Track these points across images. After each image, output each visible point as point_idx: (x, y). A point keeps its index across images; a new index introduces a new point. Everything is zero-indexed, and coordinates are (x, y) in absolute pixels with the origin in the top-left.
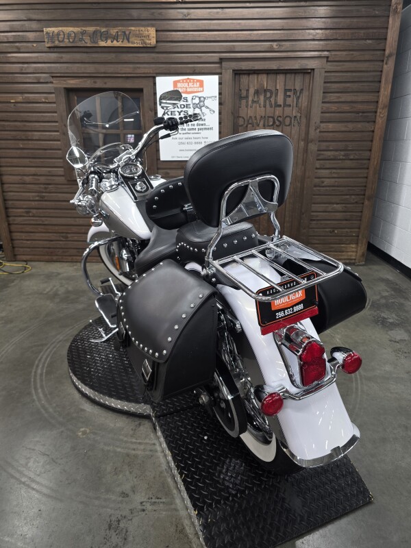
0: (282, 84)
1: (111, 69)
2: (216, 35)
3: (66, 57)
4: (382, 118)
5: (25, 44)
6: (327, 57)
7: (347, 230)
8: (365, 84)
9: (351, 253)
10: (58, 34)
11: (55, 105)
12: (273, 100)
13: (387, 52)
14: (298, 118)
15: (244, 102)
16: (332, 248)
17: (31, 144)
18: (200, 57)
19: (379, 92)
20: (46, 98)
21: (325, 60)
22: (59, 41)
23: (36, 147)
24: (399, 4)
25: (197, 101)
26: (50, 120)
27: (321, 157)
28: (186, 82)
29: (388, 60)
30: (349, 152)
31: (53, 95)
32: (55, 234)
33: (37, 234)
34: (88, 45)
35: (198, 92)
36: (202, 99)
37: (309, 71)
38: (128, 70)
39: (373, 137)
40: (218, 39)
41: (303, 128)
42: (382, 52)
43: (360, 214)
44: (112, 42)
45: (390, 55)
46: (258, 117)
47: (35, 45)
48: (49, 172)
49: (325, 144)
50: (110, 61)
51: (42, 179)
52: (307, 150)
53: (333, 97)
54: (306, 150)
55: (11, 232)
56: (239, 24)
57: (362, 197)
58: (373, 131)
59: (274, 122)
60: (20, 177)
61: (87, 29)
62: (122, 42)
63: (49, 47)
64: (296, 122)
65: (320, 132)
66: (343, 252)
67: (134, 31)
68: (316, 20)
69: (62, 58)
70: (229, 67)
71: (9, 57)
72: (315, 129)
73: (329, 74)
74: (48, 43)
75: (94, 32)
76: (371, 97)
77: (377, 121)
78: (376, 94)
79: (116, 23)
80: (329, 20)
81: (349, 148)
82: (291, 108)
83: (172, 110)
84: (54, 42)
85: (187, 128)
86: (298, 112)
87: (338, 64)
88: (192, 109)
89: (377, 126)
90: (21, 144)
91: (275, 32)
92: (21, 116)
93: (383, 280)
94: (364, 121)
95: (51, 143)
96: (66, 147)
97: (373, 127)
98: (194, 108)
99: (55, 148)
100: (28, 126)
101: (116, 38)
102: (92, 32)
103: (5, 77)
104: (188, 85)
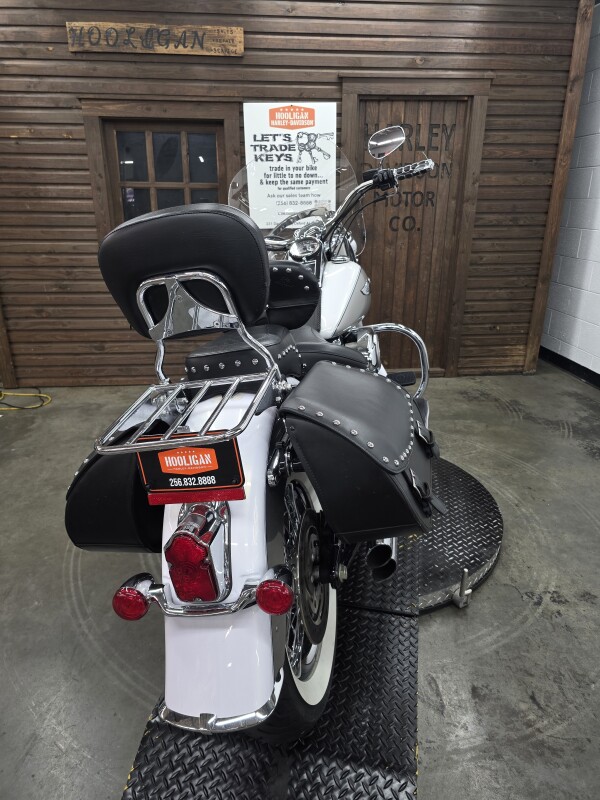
0: (427, 116)
1: (173, 88)
2: (332, 42)
3: (103, 68)
4: (564, 166)
5: (33, 46)
6: (492, 79)
7: (512, 325)
8: (540, 119)
9: (518, 358)
10: (90, 32)
11: (84, 143)
12: (412, 139)
13: (572, 74)
14: (448, 166)
16: (493, 351)
17: (44, 204)
18: (310, 74)
19: (559, 130)
20: (70, 133)
21: (489, 83)
22: (92, 43)
23: (53, 209)
24: (590, 6)
25: (304, 140)
26: (76, 166)
27: (479, 223)
28: (289, 111)
29: (573, 85)
30: (518, 216)
31: (82, 128)
32: (83, 345)
33: (54, 345)
34: (138, 51)
35: (307, 126)
36: (312, 137)
37: (466, 99)
38: (200, 92)
39: (550, 193)
40: (337, 48)
41: (455, 180)
42: (563, 74)
43: (529, 302)
44: (176, 47)
45: (576, 79)
47: (51, 48)
48: (74, 247)
49: (486, 203)
50: (171, 77)
51: (63, 259)
52: (461, 212)
53: (497, 137)
54: (459, 213)
55: (10, 343)
56: (368, 26)
57: (533, 278)
58: (551, 186)
60: (26, 257)
61: (137, 25)
62: (192, 47)
63: (75, 53)
64: (445, 172)
65: (480, 186)
66: (507, 356)
67: (210, 31)
68: (477, 25)
69: (95, 69)
70: (353, 90)
71: (8, 66)
72: (474, 183)
73: (493, 104)
74: (73, 45)
75: (148, 30)
76: (549, 137)
77: (556, 172)
78: (556, 134)
79: (182, 17)
80: (494, 26)
81: (518, 210)
82: (438, 152)
83: (269, 153)
84: (83, 45)
85: (289, 180)
86: (448, 158)
87: (506, 89)
88: (298, 151)
89: (557, 179)
90: (28, 205)
91: (419, 40)
92: (27, 160)
93: (570, 395)
94: (539, 172)
95: (77, 202)
96: (102, 209)
97: (550, 180)
98: (301, 151)
99: (83, 210)
100: (40, 175)
101: (182, 41)
102: (145, 31)
103: (1, 98)
104: (292, 116)
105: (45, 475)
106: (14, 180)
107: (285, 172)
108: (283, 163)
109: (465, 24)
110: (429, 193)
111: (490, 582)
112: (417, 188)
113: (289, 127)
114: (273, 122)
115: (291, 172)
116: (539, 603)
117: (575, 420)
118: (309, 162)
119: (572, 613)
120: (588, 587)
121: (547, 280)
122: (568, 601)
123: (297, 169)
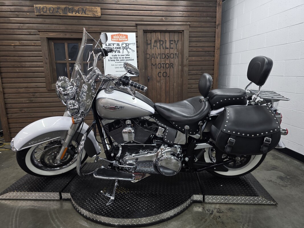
0: (168, 38)
1: (75, 28)
2: (133, 12)
3: (48, 21)
4: (218, 54)
5: (21, 13)
6: (190, 25)
8: (208, 38)
10: (43, 8)
11: (40, 47)
12: (164, 45)
13: (217, 23)
14: (177, 54)
15: (149, 46)
17: (24, 69)
18: (125, 23)
19: (215, 42)
20: (35, 43)
22: (44, 12)
23: (28, 71)
24: (221, 1)
25: (124, 45)
26: (37, 55)
27: (189, 74)
28: (118, 36)
29: (217, 27)
31: (40, 41)
34: (62, 15)
35: (125, 41)
36: (127, 44)
37: (181, 31)
39: (214, 63)
40: (135, 14)
41: (180, 59)
42: (214, 23)
44: (76, 14)
45: (218, 25)
46: (157, 54)
47: (28, 14)
48: (36, 85)
49: (191, 67)
50: (74, 24)
51: (32, 90)
52: (183, 70)
53: (194, 44)
54: (182, 70)
55: (9, 123)
56: (145, 7)
58: (214, 61)
59: (165, 56)
60: (16, 89)
61: (61, 6)
62: (82, 14)
63: (37, 15)
64: (176, 56)
65: (189, 61)
67: (88, 8)
68: (183, 7)
69: (45, 21)
70: (141, 29)
71: (11, 20)
72: (186, 60)
73: (191, 33)
74: (36, 13)
75: (65, 8)
76: (211, 44)
77: (215, 56)
78: (214, 43)
79: (78, 4)
80: (189, 7)
81: (203, 69)
82: (173, 49)
84: (40, 12)
85: (120, 59)
86: (177, 51)
87: (195, 28)
88: (122, 49)
89: (216, 58)
90: (17, 70)
91: (163, 12)
92: (18, 53)
94: (209, 56)
95: (38, 68)
96: (47, 71)
97: (213, 58)
98: (123, 49)
99: (40, 71)
100: (23, 59)
101: (78, 12)
102: (64, 8)
103: (8, 31)
104: (120, 37)
105: (14, 175)
106: (13, 61)
107: (118, 57)
108: (117, 53)
109: (179, 7)
110: (171, 64)
112: (167, 62)
113: (119, 41)
114: (112, 39)
115: (120, 57)
116: (212, 214)
118: (127, 53)
119: (225, 216)
122: (223, 212)
123: (122, 55)
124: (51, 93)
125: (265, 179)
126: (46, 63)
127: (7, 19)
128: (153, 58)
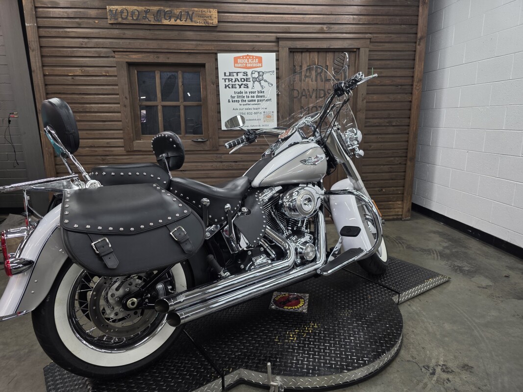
0: (332, 61)
1: (173, 45)
2: (273, 17)
3: (129, 33)
4: (418, 90)
5: (86, 20)
6: (370, 38)
7: (393, 188)
8: (401, 61)
9: (398, 210)
10: (122, 12)
11: (116, 78)
12: (323, 75)
13: (419, 35)
15: (298, 76)
16: (382, 205)
17: (89, 116)
18: (259, 36)
19: (414, 68)
20: (107, 72)
21: (369, 41)
22: (123, 18)
23: (94, 119)
25: (256, 75)
26: (111, 92)
27: (367, 125)
28: (246, 58)
29: (420, 41)
30: (391, 120)
31: (115, 69)
34: (152, 23)
35: (257, 67)
36: (261, 73)
37: (355, 50)
38: (190, 47)
39: (411, 106)
42: (414, 35)
43: (403, 174)
44: (175, 21)
45: (421, 39)
47: (97, 22)
48: (108, 143)
49: (371, 112)
50: (172, 38)
51: (100, 151)
56: (294, 8)
57: (404, 158)
58: (411, 102)
59: (325, 94)
61: (151, 8)
62: (185, 21)
63: (112, 24)
65: (367, 102)
66: (391, 209)
67: (197, 11)
68: (359, 7)
69: (124, 34)
70: (285, 46)
71: (69, 32)
72: (363, 100)
73: (372, 53)
74: (110, 19)
75: (158, 11)
76: (407, 72)
77: (414, 93)
78: (412, 70)
79: (180, 3)
80: (370, 8)
81: (391, 116)
83: (233, 83)
84: (117, 19)
85: (247, 99)
87: (379, 44)
88: (252, 82)
89: (414, 97)
90: (78, 117)
91: (325, 16)
92: (79, 89)
93: (435, 232)
94: (403, 93)
95: (110, 114)
96: (127, 119)
97: (410, 98)
98: (254, 82)
99: (114, 119)
100: (87, 98)
101: (179, 17)
102: (156, 11)
103: (63, 51)
104: (248, 61)
106: (70, 101)
107: (244, 95)
108: (243, 89)
109: (352, 7)
111: (398, 359)
113: (246, 68)
114: (236, 65)
115: (248, 94)
116: (433, 373)
117: (440, 248)
118: (260, 89)
119: (457, 380)
120: (466, 361)
121: (413, 159)
122: (454, 371)
123: (252, 92)
124: (131, 157)
125: (518, 315)
126: (125, 106)
127: (62, 30)
128: (303, 97)
